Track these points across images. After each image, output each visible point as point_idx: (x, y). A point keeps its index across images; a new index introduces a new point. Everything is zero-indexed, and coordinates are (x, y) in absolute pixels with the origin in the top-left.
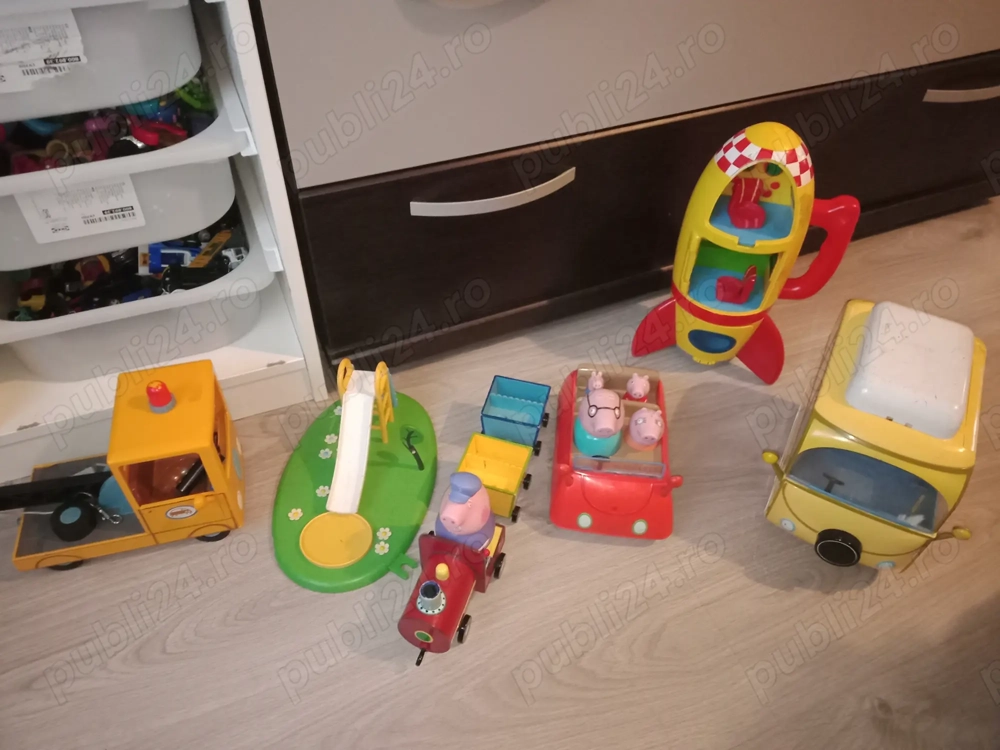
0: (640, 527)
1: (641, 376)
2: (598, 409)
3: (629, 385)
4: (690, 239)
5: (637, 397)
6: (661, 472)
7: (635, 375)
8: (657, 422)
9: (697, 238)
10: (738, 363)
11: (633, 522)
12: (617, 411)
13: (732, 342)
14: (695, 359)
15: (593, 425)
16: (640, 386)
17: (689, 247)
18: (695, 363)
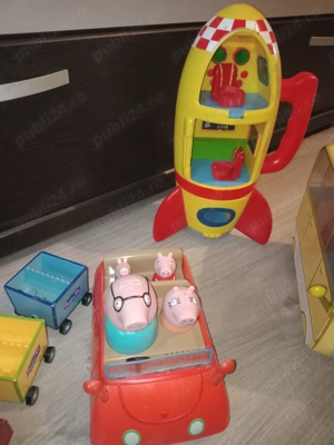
0: (197, 426)
1: (165, 255)
2: (123, 300)
3: (156, 266)
4: (185, 124)
5: (166, 276)
6: (208, 357)
7: (160, 254)
8: (191, 299)
9: (191, 121)
10: (236, 232)
11: (188, 423)
12: (146, 297)
13: (233, 213)
14: (206, 234)
15: (121, 320)
16: (166, 264)
17: (185, 133)
18: (206, 238)
